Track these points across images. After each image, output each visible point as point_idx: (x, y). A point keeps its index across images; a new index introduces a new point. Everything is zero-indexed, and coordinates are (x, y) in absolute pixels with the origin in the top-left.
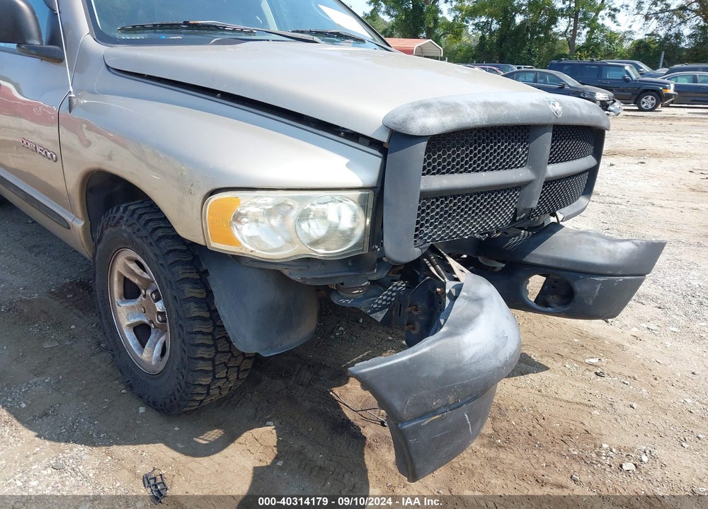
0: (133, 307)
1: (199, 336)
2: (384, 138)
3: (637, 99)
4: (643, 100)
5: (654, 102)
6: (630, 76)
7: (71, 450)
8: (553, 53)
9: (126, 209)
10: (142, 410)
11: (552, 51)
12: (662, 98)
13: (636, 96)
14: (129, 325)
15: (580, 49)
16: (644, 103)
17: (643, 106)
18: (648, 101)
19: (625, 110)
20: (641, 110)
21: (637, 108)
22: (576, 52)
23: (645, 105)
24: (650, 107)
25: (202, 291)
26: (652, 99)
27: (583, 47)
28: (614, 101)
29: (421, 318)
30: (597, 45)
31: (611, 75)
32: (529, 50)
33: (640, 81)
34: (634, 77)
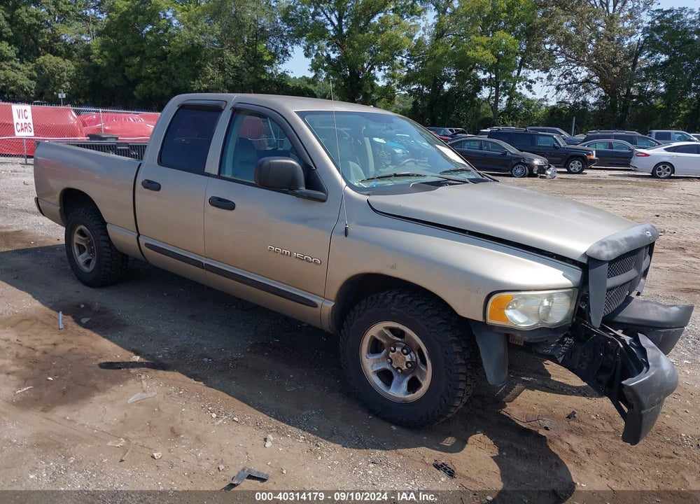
0: (378, 359)
1: (461, 375)
2: (585, 261)
3: (566, 162)
4: (571, 164)
5: (581, 166)
6: (559, 144)
7: (375, 453)
8: (478, 116)
9: (394, 297)
10: (394, 428)
11: (477, 115)
12: (586, 163)
13: (565, 161)
14: (375, 372)
15: (502, 114)
16: (572, 167)
17: (572, 169)
18: (576, 165)
19: (558, 172)
20: (569, 172)
21: (566, 170)
22: (499, 116)
23: (573, 168)
24: (577, 170)
25: (460, 347)
26: (579, 164)
27: (505, 112)
28: (550, 167)
29: (588, 359)
30: (517, 110)
31: (542, 142)
32: (458, 114)
33: (567, 148)
34: (562, 145)
